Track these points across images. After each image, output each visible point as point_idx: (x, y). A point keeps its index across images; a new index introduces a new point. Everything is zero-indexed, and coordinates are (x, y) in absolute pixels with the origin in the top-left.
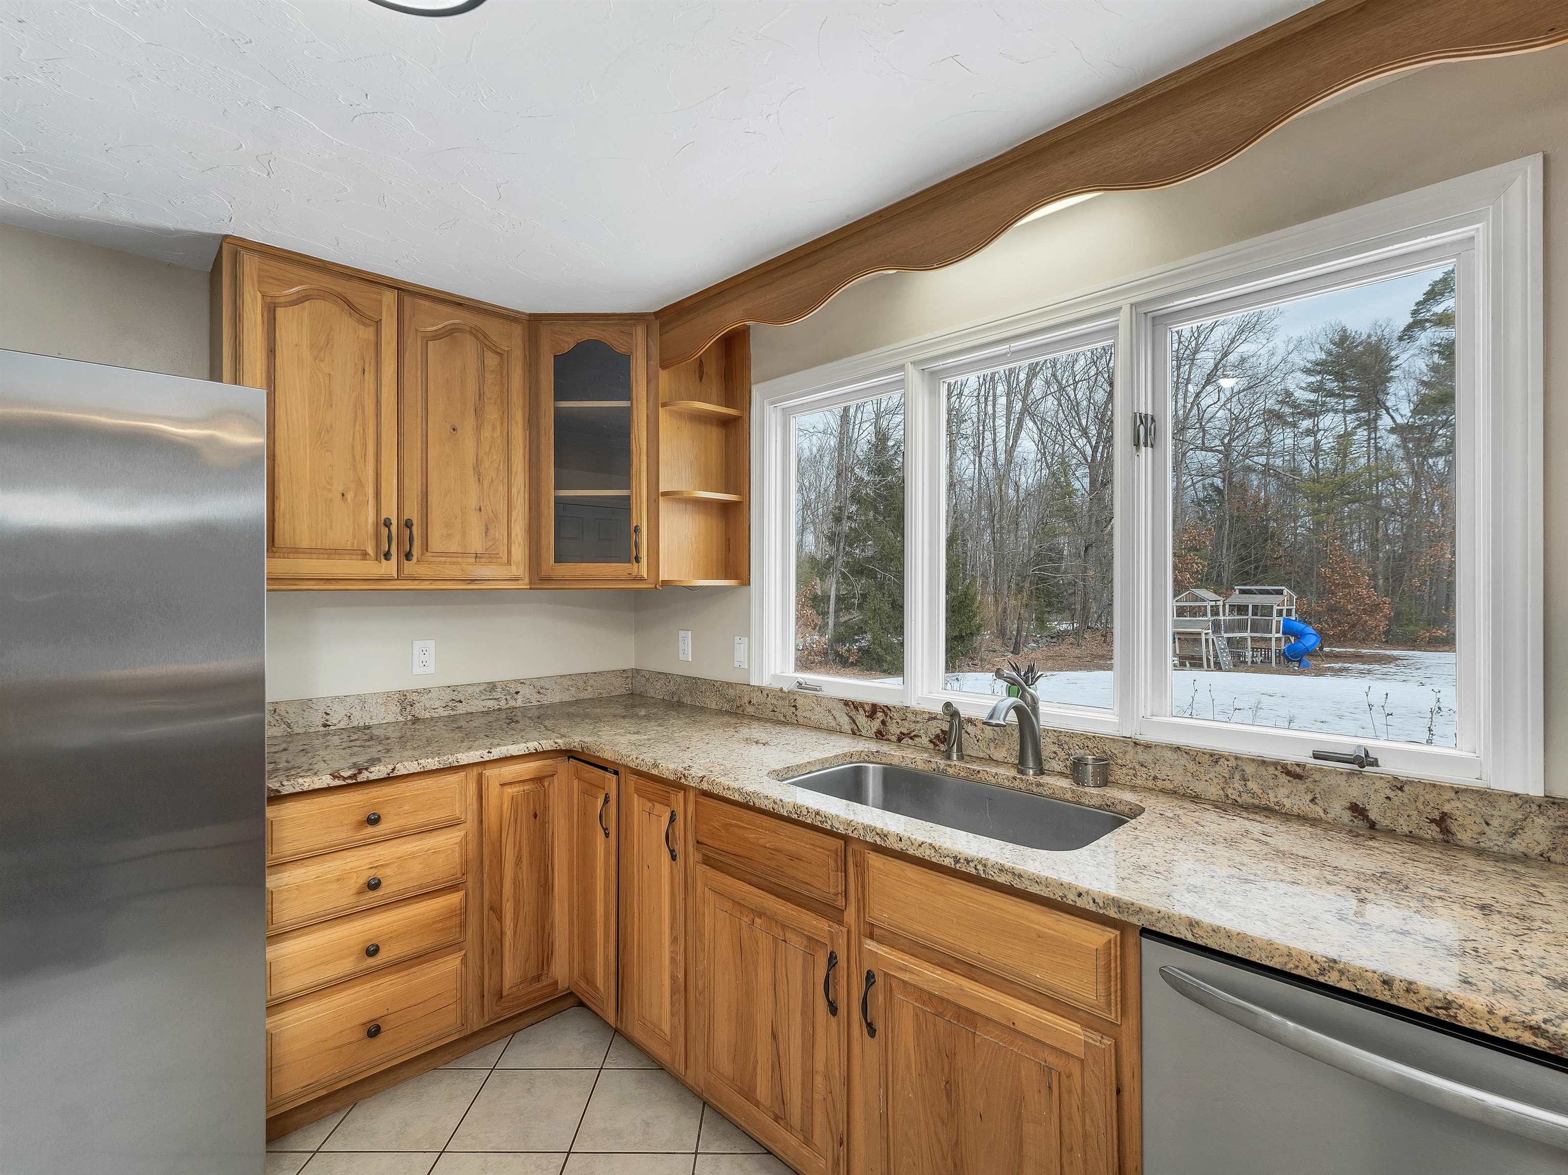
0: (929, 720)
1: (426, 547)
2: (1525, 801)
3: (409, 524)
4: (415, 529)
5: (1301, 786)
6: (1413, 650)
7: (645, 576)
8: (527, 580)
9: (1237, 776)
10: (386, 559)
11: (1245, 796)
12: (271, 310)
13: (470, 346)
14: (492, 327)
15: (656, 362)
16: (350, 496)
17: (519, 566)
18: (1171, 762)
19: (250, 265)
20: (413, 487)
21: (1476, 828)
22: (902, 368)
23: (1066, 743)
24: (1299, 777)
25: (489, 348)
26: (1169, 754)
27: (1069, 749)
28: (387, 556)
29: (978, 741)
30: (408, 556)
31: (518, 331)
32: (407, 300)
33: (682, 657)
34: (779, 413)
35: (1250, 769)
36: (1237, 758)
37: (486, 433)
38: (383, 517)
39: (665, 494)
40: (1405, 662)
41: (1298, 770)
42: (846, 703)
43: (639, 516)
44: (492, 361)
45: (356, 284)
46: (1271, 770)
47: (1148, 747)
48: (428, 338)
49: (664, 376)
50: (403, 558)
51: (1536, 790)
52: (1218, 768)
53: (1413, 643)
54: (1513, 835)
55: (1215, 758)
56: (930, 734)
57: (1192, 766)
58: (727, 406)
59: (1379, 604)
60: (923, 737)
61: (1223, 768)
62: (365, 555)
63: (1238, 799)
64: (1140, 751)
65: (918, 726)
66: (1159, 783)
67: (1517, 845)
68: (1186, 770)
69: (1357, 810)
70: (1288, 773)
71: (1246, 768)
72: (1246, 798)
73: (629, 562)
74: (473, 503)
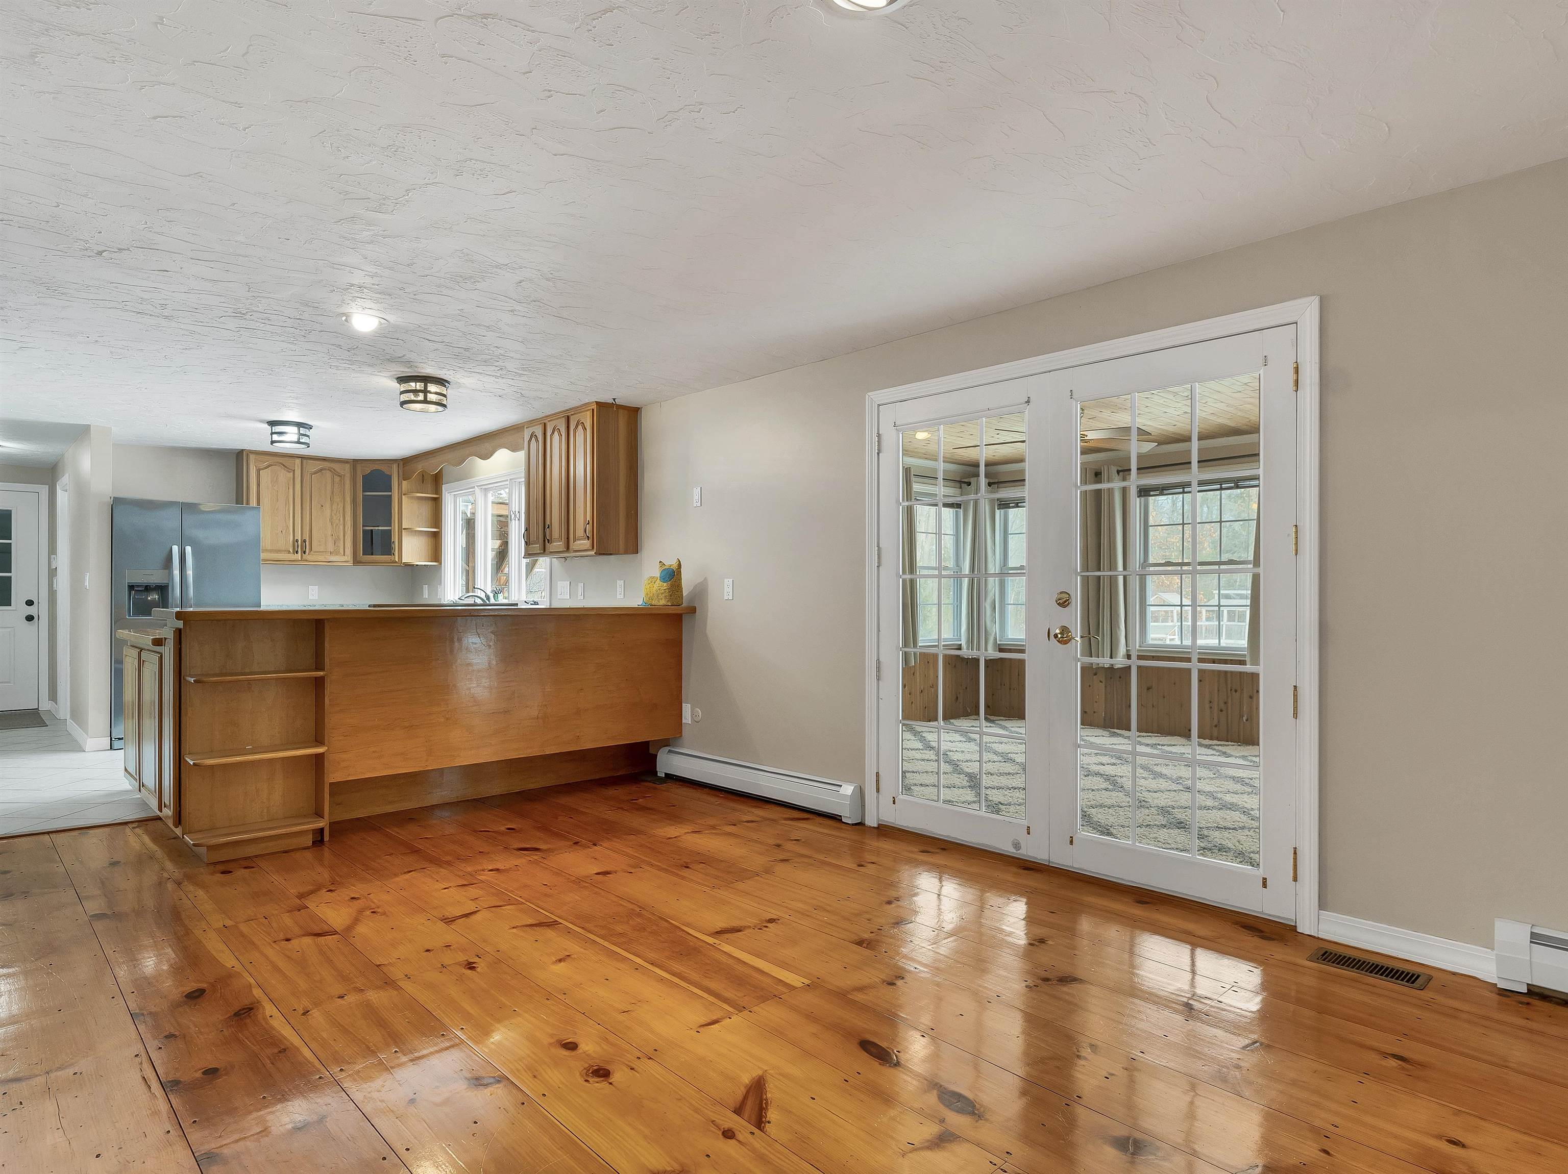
1: (311, 549)
3: (305, 541)
4: (307, 543)
7: (397, 561)
8: (352, 562)
10: (297, 553)
12: (258, 471)
13: (328, 474)
14: (336, 466)
15: (401, 478)
16: (284, 532)
17: (349, 556)
19: (252, 457)
20: (307, 529)
22: (474, 487)
25: (336, 475)
28: (297, 552)
30: (305, 552)
31: (347, 466)
32: (305, 461)
33: (424, 597)
34: (452, 497)
37: (335, 507)
38: (296, 539)
39: (404, 529)
43: (395, 538)
44: (337, 479)
45: (287, 459)
48: (312, 474)
49: (404, 483)
50: (303, 553)
58: (436, 494)
62: (289, 552)
73: (391, 555)
74: (330, 533)
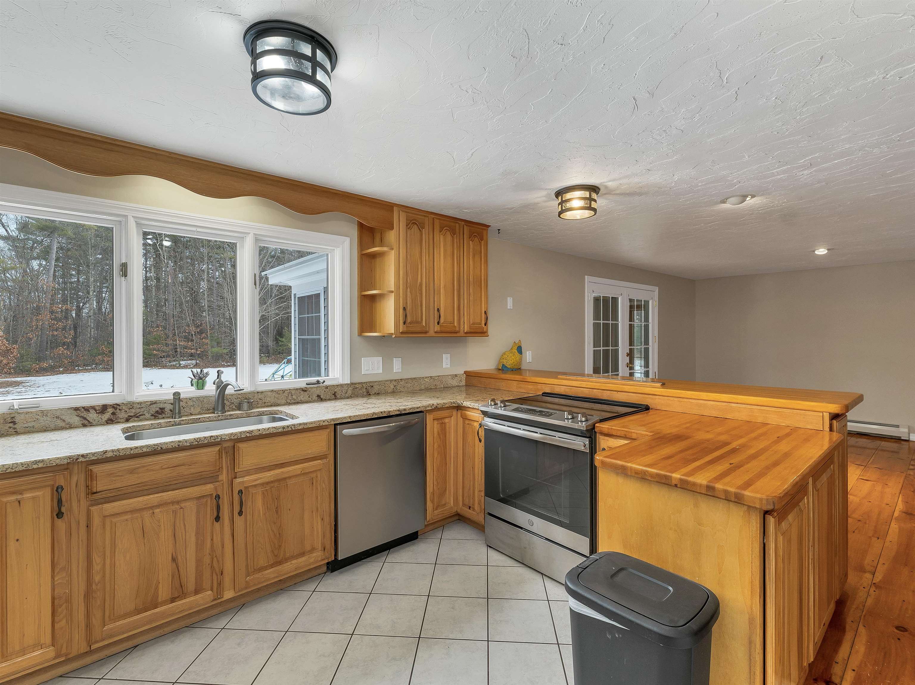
0: (150, 405)
2: (348, 384)
5: (306, 393)
6: (29, 376)
9: (290, 395)
11: (292, 400)
18: (270, 396)
21: (340, 394)
23: (230, 398)
24: (306, 391)
26: (269, 393)
27: (231, 400)
29: (184, 408)
35: (293, 392)
36: (290, 390)
40: (28, 384)
41: (306, 389)
42: (76, 409)
46: (299, 391)
47: (262, 392)
51: (349, 382)
52: (285, 394)
53: (28, 372)
54: (346, 393)
55: (284, 391)
56: (151, 412)
57: (277, 396)
59: (10, 349)
60: (147, 414)
61: (286, 394)
63: (290, 402)
64: (259, 395)
65: (142, 410)
66: (266, 404)
67: (347, 395)
68: (275, 397)
69: (319, 396)
70: (303, 391)
71: (292, 392)
72: (293, 401)
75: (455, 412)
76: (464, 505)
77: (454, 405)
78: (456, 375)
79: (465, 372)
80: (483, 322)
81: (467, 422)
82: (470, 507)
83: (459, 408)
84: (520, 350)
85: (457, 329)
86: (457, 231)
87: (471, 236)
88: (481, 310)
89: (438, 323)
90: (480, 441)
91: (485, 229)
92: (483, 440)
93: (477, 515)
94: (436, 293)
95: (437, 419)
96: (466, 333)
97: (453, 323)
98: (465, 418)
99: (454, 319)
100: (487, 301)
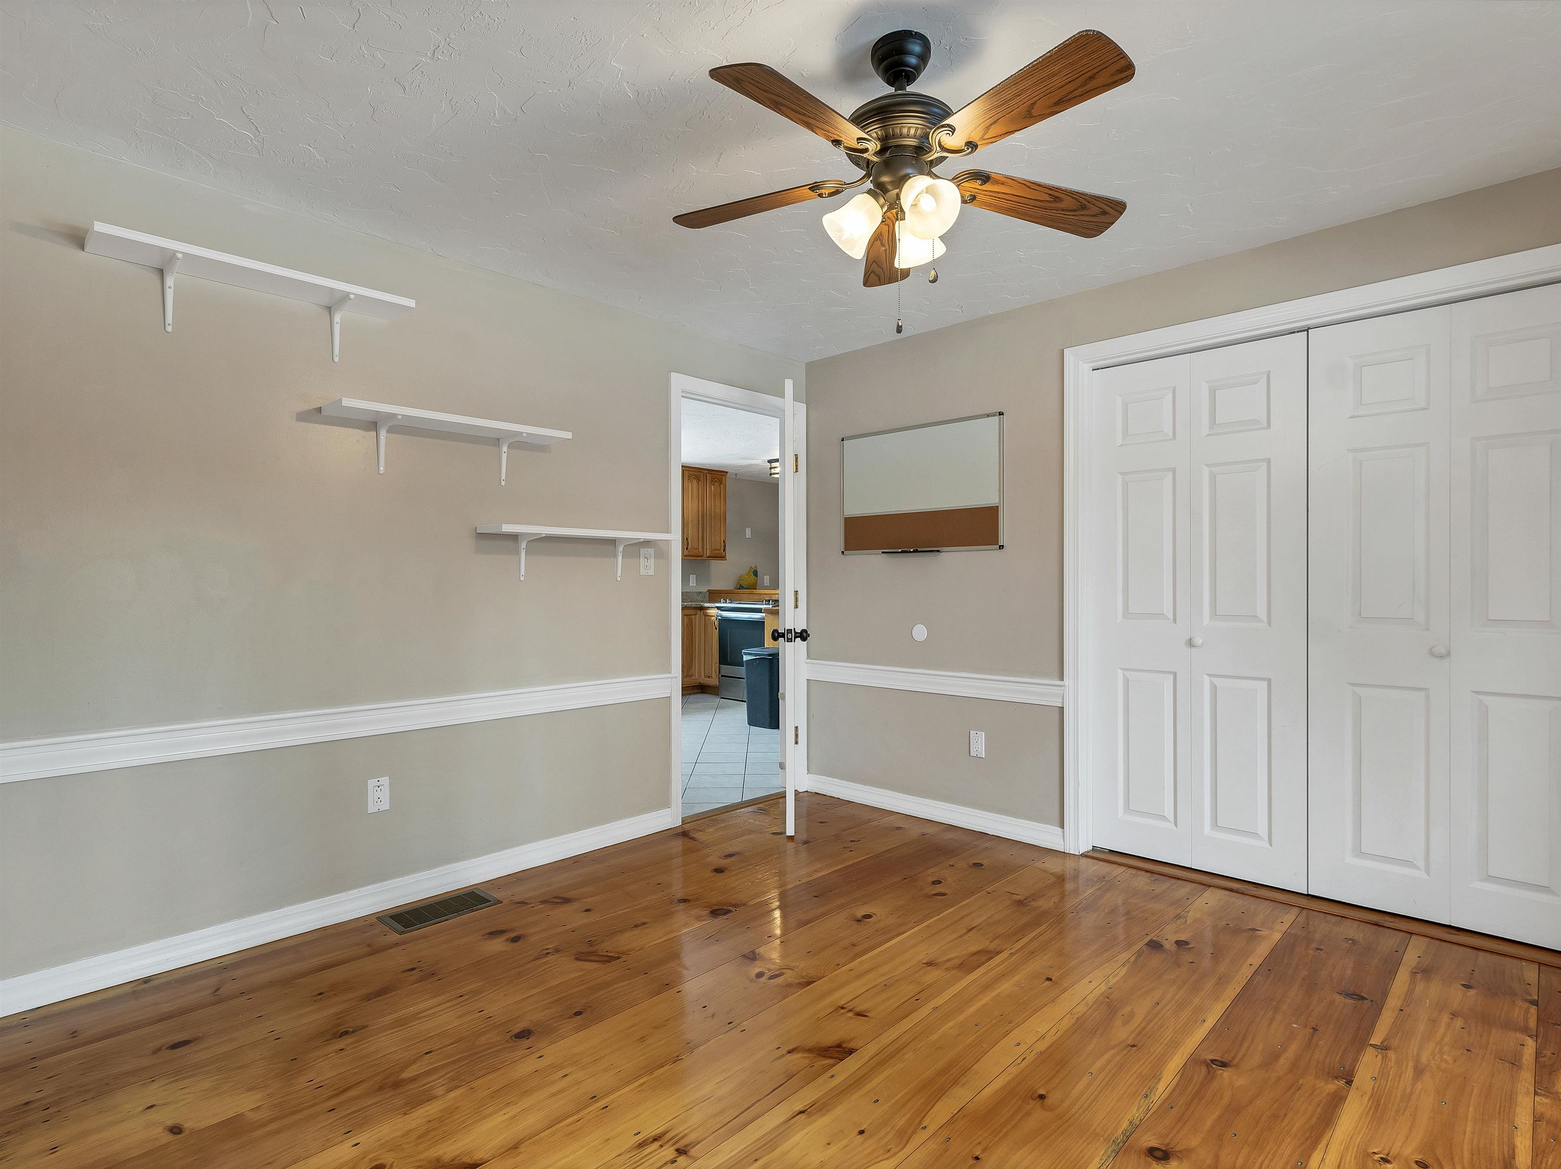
75: (699, 612)
76: (705, 676)
77: (698, 606)
78: (701, 593)
79: (708, 590)
80: (722, 549)
81: (707, 618)
82: (709, 677)
83: (702, 609)
84: (755, 573)
85: (701, 554)
86: (702, 478)
87: (713, 481)
88: (721, 540)
89: (687, 549)
90: (716, 629)
91: (724, 475)
92: (718, 629)
93: (714, 681)
94: (685, 526)
95: (687, 615)
96: (708, 557)
97: (699, 549)
98: (706, 615)
99: (699, 546)
100: (725, 533)
